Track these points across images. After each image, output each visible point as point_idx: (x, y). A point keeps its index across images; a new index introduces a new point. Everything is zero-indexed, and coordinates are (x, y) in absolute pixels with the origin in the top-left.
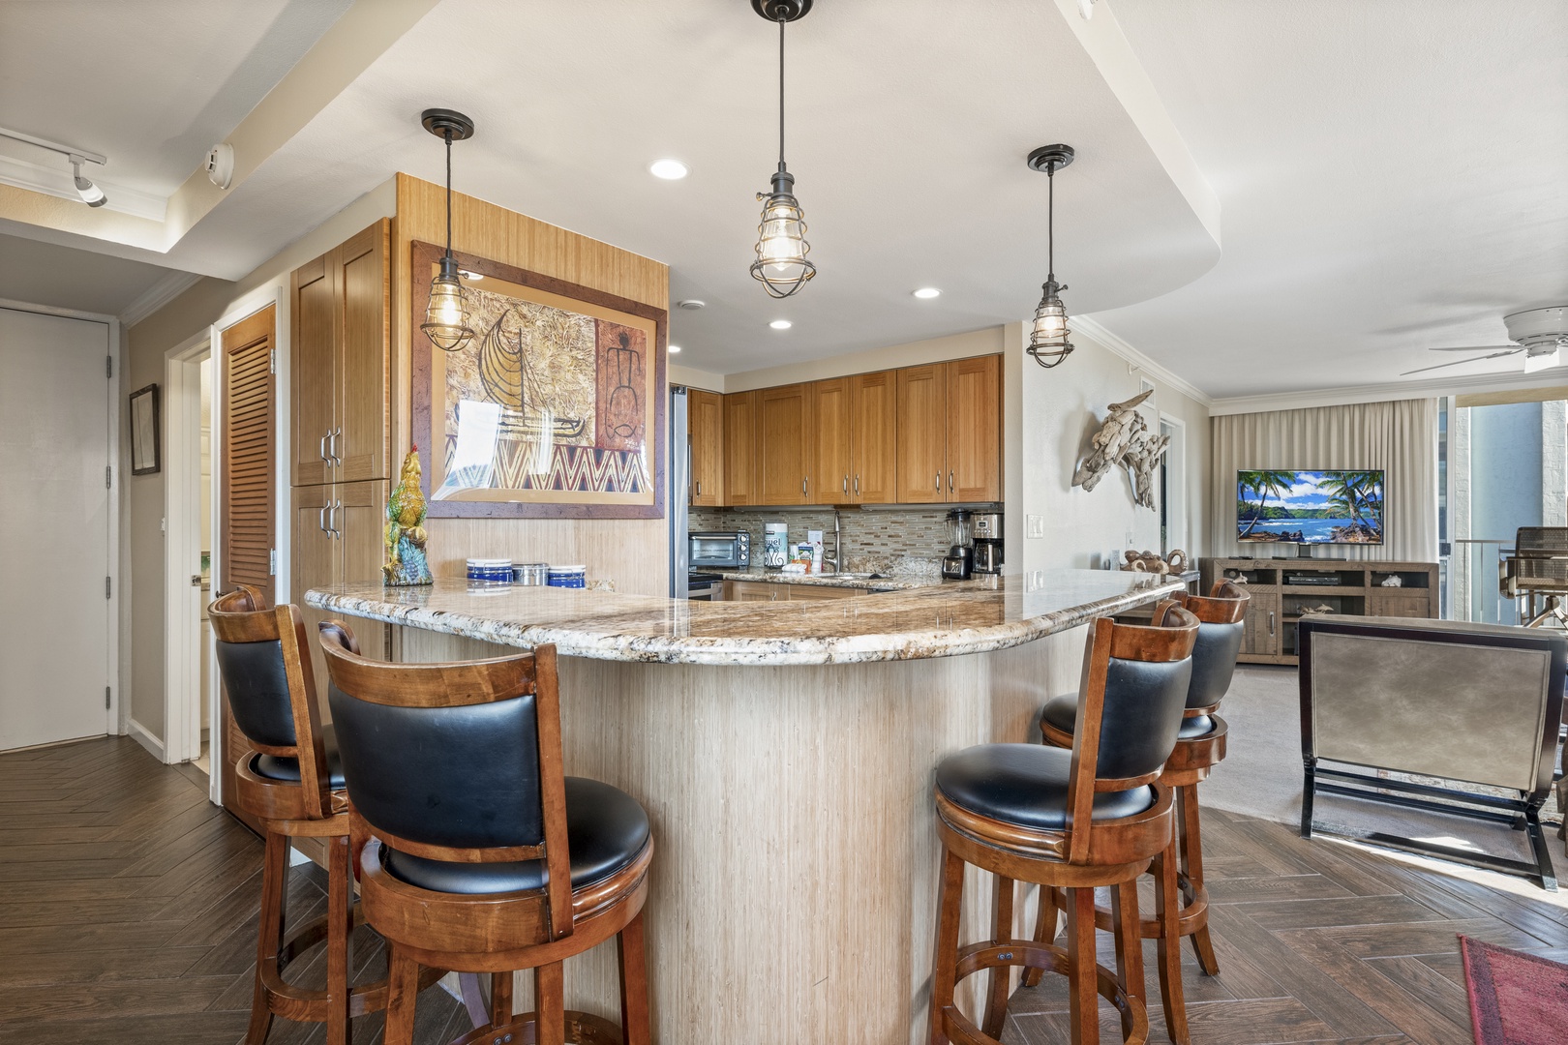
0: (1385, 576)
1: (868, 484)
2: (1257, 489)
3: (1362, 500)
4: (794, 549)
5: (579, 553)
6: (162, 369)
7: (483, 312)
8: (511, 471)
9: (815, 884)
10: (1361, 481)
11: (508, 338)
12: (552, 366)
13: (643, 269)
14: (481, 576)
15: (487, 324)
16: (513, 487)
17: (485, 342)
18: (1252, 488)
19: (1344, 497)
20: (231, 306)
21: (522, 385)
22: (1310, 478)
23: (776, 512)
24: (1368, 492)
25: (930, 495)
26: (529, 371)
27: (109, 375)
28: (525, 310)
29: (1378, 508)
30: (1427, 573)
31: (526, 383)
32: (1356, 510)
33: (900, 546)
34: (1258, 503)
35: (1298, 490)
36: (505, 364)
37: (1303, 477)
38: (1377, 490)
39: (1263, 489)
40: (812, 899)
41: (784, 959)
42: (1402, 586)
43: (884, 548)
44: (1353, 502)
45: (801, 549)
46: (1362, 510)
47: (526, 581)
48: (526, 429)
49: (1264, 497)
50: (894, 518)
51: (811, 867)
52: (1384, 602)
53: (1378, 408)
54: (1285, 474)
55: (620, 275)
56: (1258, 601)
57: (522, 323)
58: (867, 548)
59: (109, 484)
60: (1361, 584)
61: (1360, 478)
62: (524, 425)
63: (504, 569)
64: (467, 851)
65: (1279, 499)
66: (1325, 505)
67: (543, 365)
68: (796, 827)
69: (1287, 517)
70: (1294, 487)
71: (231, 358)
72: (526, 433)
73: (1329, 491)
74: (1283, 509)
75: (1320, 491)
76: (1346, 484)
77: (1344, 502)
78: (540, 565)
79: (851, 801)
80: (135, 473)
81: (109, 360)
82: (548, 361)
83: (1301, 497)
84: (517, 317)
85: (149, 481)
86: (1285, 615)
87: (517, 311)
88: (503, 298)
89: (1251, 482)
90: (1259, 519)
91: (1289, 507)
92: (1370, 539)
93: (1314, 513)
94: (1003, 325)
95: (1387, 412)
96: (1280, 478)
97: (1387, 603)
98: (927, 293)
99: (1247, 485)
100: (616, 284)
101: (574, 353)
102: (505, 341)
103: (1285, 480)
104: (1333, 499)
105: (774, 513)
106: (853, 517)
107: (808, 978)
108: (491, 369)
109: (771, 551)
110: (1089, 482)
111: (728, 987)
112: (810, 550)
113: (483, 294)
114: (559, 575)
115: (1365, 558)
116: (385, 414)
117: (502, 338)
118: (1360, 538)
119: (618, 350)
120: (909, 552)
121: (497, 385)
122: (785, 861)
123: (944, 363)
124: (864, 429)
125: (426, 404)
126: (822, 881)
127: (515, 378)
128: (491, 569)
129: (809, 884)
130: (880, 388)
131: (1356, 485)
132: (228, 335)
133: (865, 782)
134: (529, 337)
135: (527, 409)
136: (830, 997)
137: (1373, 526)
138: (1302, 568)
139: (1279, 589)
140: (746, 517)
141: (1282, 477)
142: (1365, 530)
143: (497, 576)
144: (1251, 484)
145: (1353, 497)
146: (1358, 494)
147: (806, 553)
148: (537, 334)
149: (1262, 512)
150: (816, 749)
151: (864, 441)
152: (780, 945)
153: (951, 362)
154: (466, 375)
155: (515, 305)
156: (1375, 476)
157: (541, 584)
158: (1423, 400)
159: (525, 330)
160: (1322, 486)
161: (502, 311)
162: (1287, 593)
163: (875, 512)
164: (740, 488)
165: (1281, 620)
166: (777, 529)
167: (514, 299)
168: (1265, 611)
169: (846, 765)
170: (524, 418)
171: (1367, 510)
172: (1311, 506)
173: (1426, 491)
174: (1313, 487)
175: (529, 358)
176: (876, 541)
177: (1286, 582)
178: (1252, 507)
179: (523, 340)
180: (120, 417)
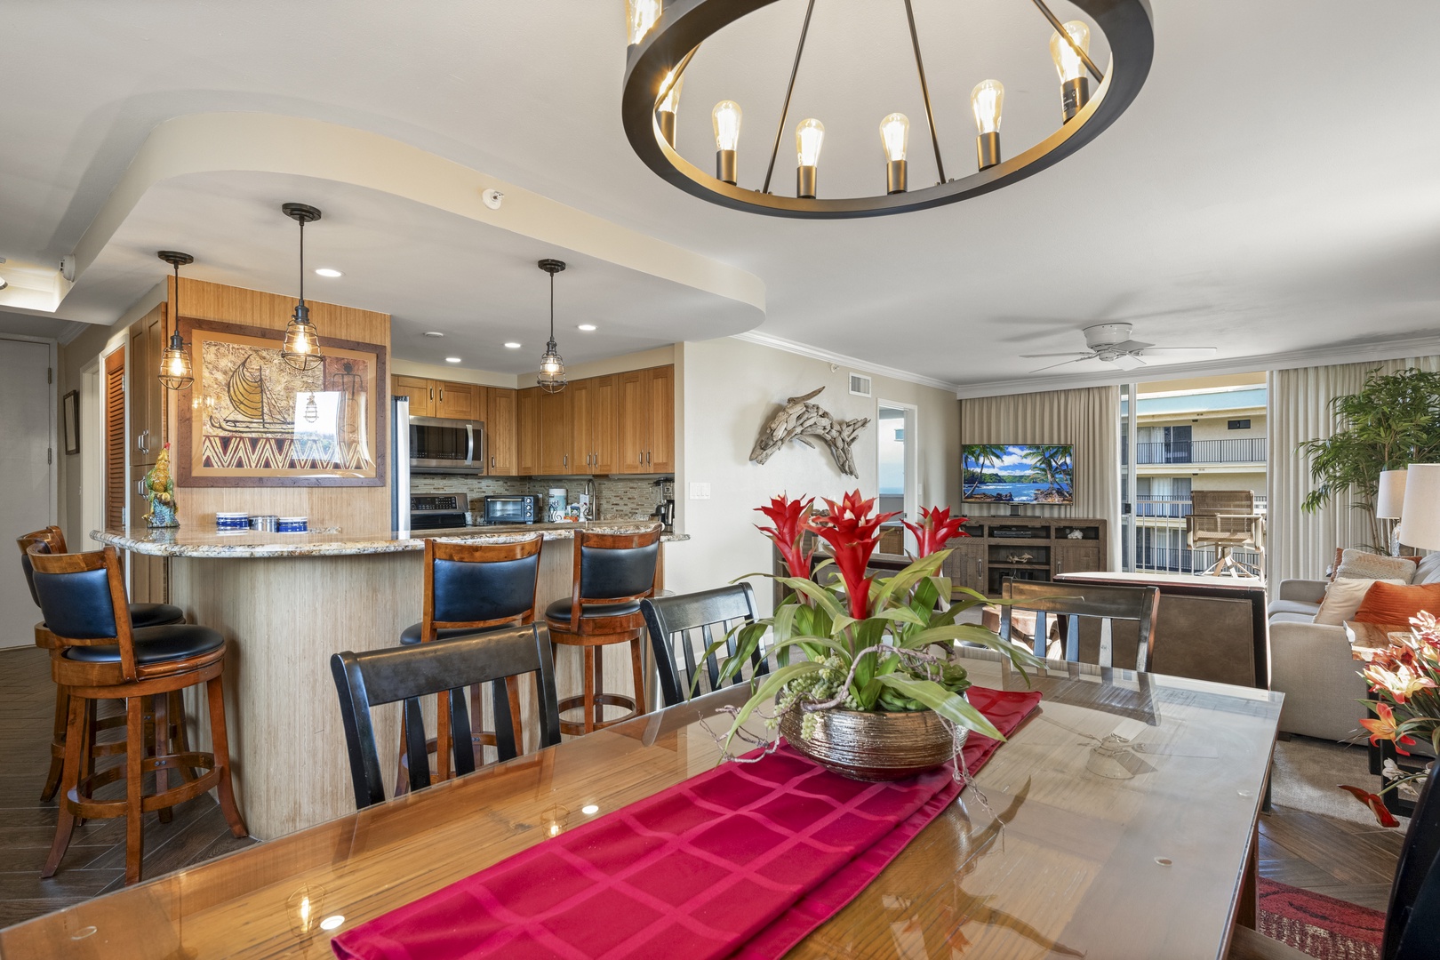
0: (1072, 529)
1: (602, 460)
2: (977, 459)
3: (1057, 468)
4: (569, 507)
5: (312, 509)
6: (78, 380)
7: (232, 357)
8: (254, 457)
9: (315, 681)
10: (1056, 453)
11: (250, 372)
12: (287, 389)
13: (368, 319)
14: (225, 524)
15: (234, 364)
16: (256, 467)
17: (233, 376)
18: (973, 459)
19: (1043, 466)
20: (109, 341)
21: (262, 402)
22: (1016, 450)
23: (560, 480)
24: (1061, 461)
25: (636, 468)
26: (268, 393)
27: (50, 381)
28: (264, 354)
29: (1069, 475)
30: (1097, 528)
31: (265, 400)
32: (1053, 476)
33: (634, 506)
34: (978, 470)
35: (1008, 460)
36: (248, 389)
37: (1011, 449)
38: (1068, 460)
39: (981, 460)
40: (314, 688)
41: (297, 719)
42: (1083, 538)
43: (625, 507)
44: (1050, 469)
45: (573, 509)
46: (1057, 476)
47: (260, 526)
48: (266, 430)
49: (983, 466)
50: (632, 485)
51: (313, 671)
52: (1065, 551)
53: (1077, 393)
54: (998, 446)
55: (347, 324)
56: (970, 550)
57: (262, 362)
58: (616, 508)
59: (50, 461)
60: (1048, 537)
61: (1055, 450)
62: (264, 427)
63: (242, 518)
64: (85, 640)
65: (994, 467)
66: (1028, 472)
67: (279, 388)
68: (304, 650)
69: (1000, 482)
70: (1005, 458)
71: (110, 377)
72: (266, 433)
73: (1032, 461)
74: (997, 475)
75: (1025, 461)
76: (1044, 455)
77: (1043, 470)
78: (270, 516)
79: (340, 638)
80: (68, 453)
81: (50, 370)
82: (283, 386)
83: (1010, 466)
84: (258, 359)
85: (74, 458)
86: (990, 562)
87: (258, 355)
88: (247, 347)
89: (973, 453)
90: (979, 483)
91: (1002, 473)
92: (1064, 500)
93: (1020, 479)
94: (673, 344)
95: (1083, 394)
96: (994, 451)
97: (1067, 552)
98: (587, 328)
99: (970, 456)
100: (344, 331)
101: (305, 379)
102: (249, 374)
103: (998, 452)
104: (1035, 467)
105: (557, 481)
106: (607, 484)
107: (311, 729)
108: (237, 393)
109: (552, 509)
110: (760, 458)
111: (269, 733)
112: (578, 509)
113: (231, 346)
114: (287, 523)
115: (1068, 516)
116: (163, 423)
117: (246, 373)
118: (1056, 499)
119: (343, 375)
120: (640, 510)
121: (242, 403)
122: (298, 667)
123: (644, 370)
124: (600, 419)
125: (188, 417)
126: (320, 679)
127: (257, 398)
128: (232, 519)
129: (311, 680)
130: (609, 387)
131: (1052, 456)
132: (109, 360)
133: (351, 629)
134: (268, 371)
135: (266, 417)
136: (325, 740)
137: (1066, 488)
138: (1015, 524)
139: (987, 541)
140: (543, 484)
141: (996, 450)
142: (1060, 492)
143: (236, 524)
144: (973, 456)
145: (1049, 465)
146: (1054, 464)
147: (575, 512)
148: (274, 369)
149: (981, 477)
150: (315, 609)
151: (600, 427)
152: (295, 711)
153: (648, 370)
154: (218, 398)
155: (256, 351)
156: (1065, 450)
157: (271, 531)
158: (1109, 387)
159: (264, 367)
160: (1026, 456)
161: (246, 356)
162: (992, 544)
163: (620, 480)
164: (528, 463)
165: (987, 566)
166: (557, 493)
167: (256, 348)
168: (975, 558)
169: (336, 619)
170: (264, 423)
171: (1061, 476)
172: (1018, 473)
173: (1111, 461)
174: (1019, 458)
175: (268, 384)
176: (621, 502)
177: (991, 535)
178: (973, 474)
179: (263, 373)
180: (58, 412)
